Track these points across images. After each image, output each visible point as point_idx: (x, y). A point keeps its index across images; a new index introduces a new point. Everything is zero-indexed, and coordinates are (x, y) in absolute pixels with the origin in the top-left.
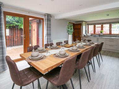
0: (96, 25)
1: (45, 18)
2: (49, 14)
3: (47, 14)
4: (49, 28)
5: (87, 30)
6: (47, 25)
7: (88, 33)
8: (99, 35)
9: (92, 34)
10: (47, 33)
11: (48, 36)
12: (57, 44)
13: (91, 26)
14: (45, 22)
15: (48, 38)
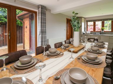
0: (96, 22)
1: (39, 10)
2: (43, 6)
3: (41, 6)
4: (44, 24)
5: (86, 27)
6: (42, 20)
7: (87, 30)
8: (101, 33)
9: (91, 32)
10: (42, 29)
11: (43, 34)
12: (55, 45)
13: (91, 22)
14: (39, 16)
15: (42, 37)
